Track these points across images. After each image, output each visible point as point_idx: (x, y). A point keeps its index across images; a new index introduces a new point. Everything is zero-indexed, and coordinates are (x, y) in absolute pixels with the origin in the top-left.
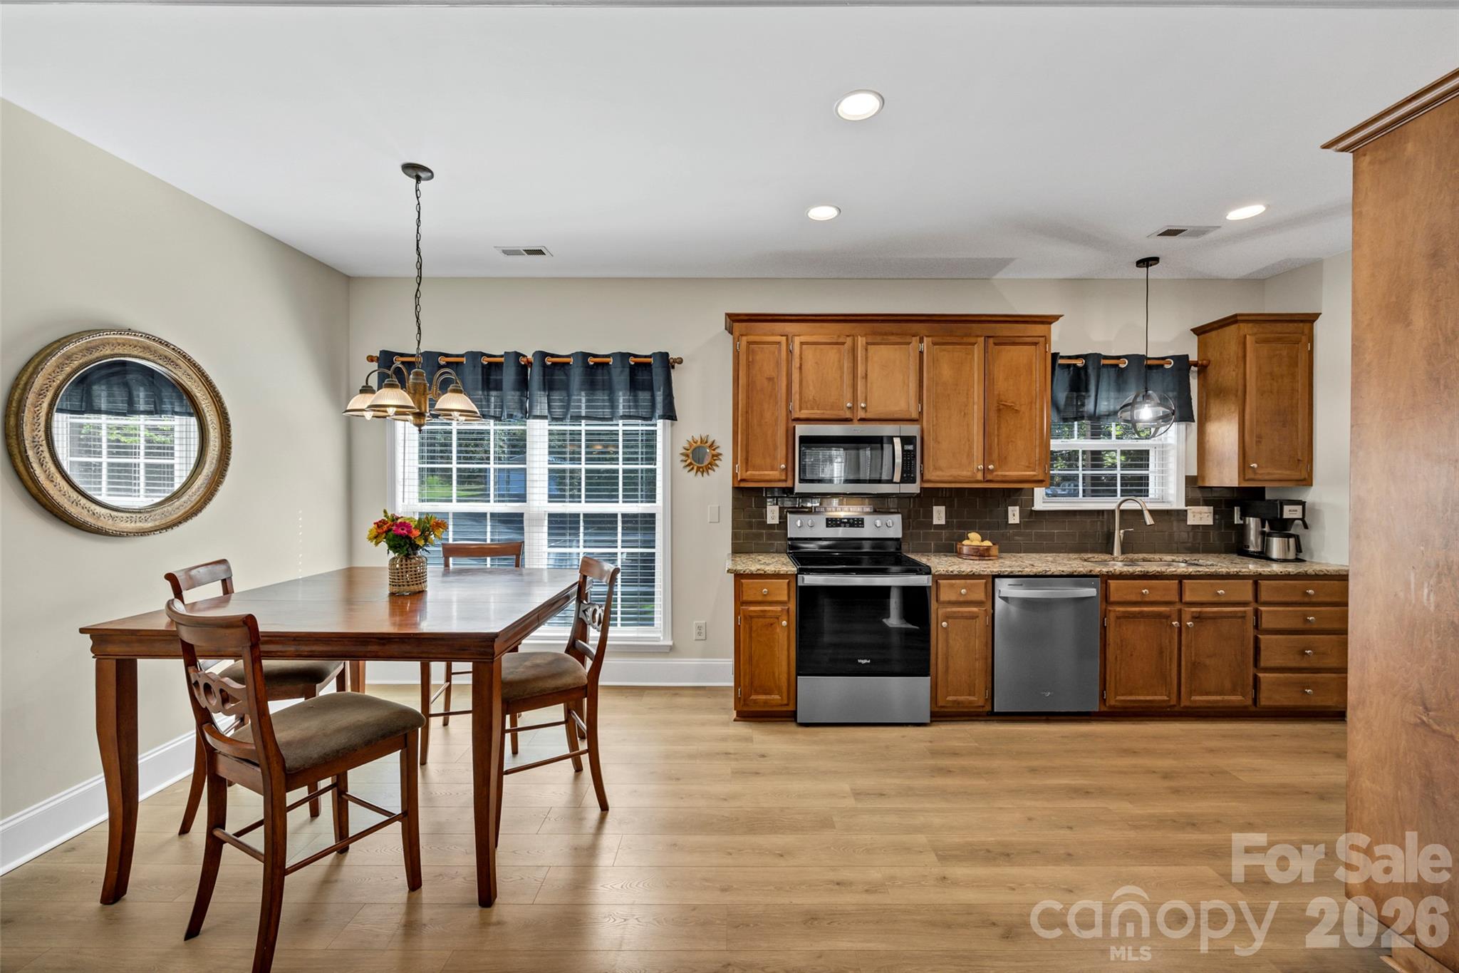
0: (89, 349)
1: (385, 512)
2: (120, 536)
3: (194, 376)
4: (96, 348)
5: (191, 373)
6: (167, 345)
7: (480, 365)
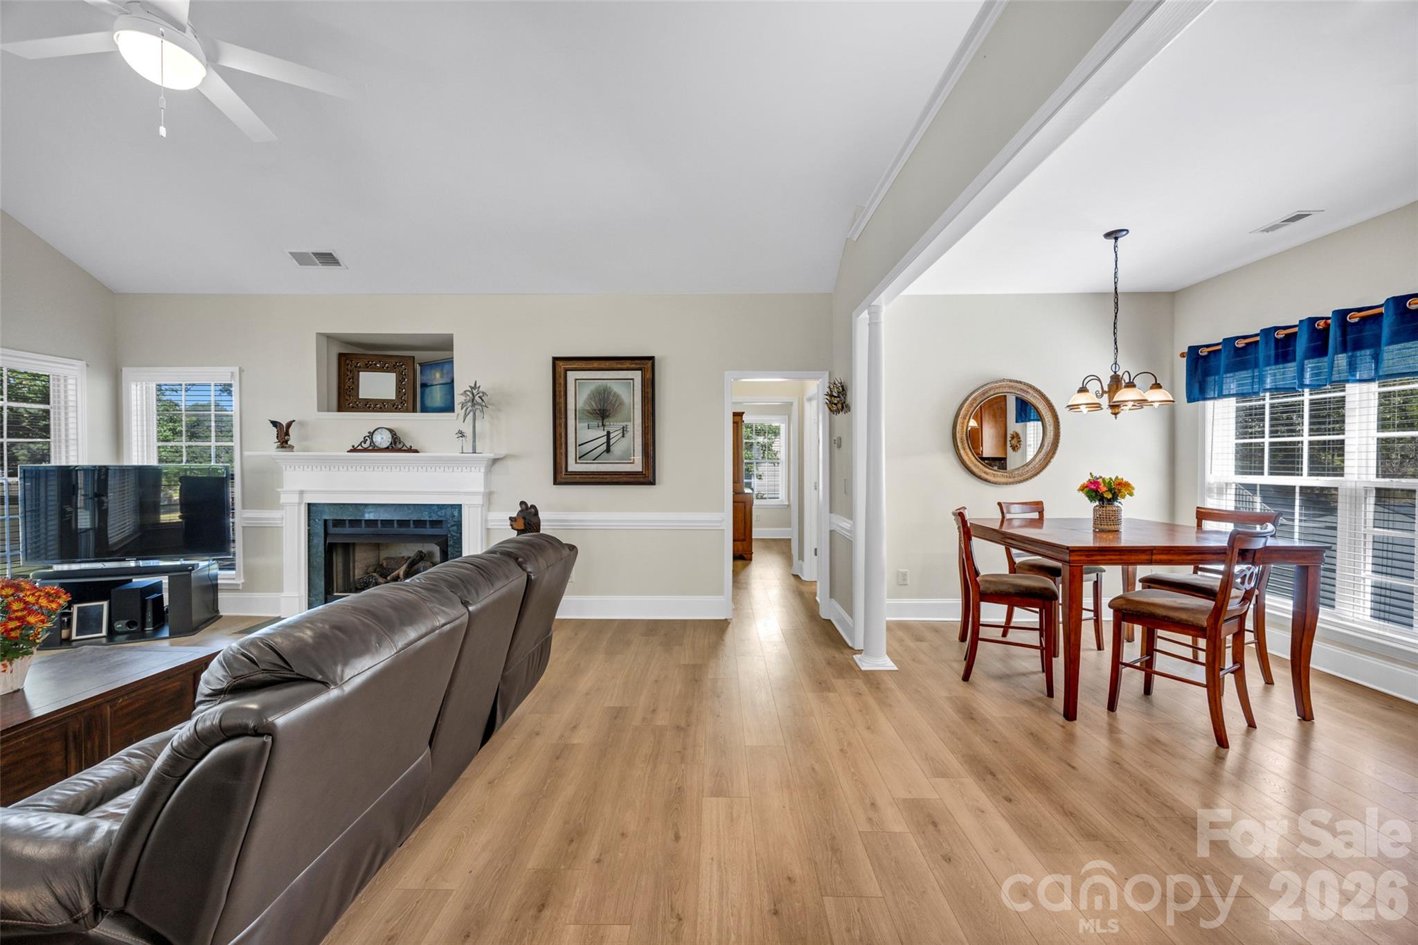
0: (984, 394)
1: (1091, 474)
2: (999, 484)
3: (1038, 396)
4: (987, 392)
5: (1035, 395)
6: (1020, 382)
7: (1273, 340)
